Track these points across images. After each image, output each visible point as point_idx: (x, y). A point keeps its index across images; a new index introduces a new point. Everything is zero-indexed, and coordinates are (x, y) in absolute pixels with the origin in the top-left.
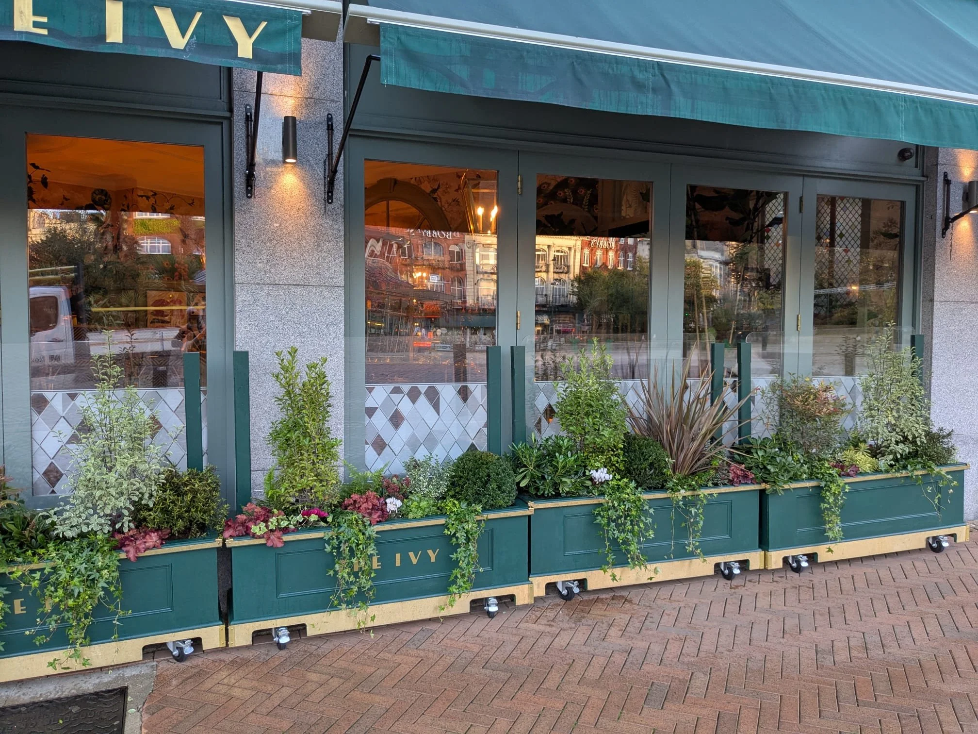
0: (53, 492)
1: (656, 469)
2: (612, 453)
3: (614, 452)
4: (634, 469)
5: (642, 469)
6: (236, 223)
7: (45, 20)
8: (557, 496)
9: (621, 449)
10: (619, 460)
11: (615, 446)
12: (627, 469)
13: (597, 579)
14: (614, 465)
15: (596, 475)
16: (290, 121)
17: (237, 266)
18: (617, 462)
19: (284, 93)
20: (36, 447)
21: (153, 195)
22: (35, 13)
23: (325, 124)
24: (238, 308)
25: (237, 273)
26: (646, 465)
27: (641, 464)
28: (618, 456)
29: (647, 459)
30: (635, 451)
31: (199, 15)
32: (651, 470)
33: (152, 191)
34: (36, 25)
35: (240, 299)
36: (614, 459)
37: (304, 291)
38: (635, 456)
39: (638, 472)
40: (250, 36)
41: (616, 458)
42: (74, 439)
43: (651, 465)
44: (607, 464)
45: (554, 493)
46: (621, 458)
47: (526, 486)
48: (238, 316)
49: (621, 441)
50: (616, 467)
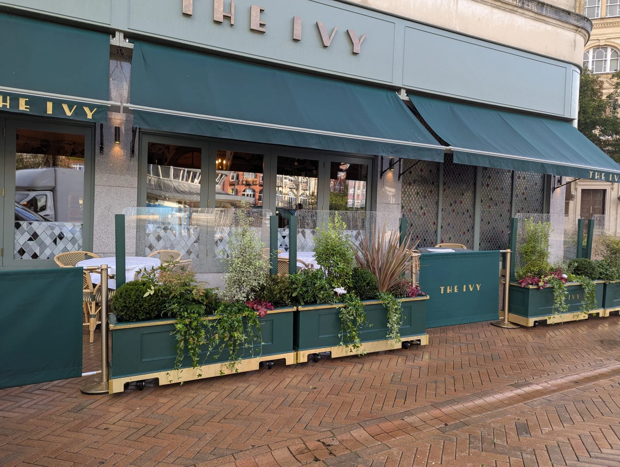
0: (22, 258)
1: (370, 286)
2: (346, 277)
3: (347, 277)
4: (358, 286)
5: (363, 286)
6: (96, 164)
7: (29, 107)
8: (314, 303)
9: (351, 275)
10: (350, 282)
11: (347, 273)
12: (354, 286)
13: (337, 351)
14: (347, 284)
15: (337, 290)
16: (117, 128)
17: (96, 179)
18: (349, 283)
19: (116, 118)
20: (16, 241)
21: (73, 144)
22: (26, 105)
23: (131, 129)
24: (95, 194)
25: (96, 181)
26: (365, 284)
27: (362, 284)
28: (349, 279)
29: (366, 281)
30: (359, 276)
31: (75, 106)
32: (367, 286)
33: (73, 142)
34: (26, 108)
35: (96, 191)
36: (347, 281)
37: (122, 189)
38: (359, 279)
39: (360, 288)
40: (91, 112)
41: (348, 280)
42: (30, 239)
43: (368, 284)
44: (344, 284)
45: (313, 300)
46: (351, 280)
47: (296, 296)
48: (95, 197)
49: (351, 271)
50: (348, 285)
